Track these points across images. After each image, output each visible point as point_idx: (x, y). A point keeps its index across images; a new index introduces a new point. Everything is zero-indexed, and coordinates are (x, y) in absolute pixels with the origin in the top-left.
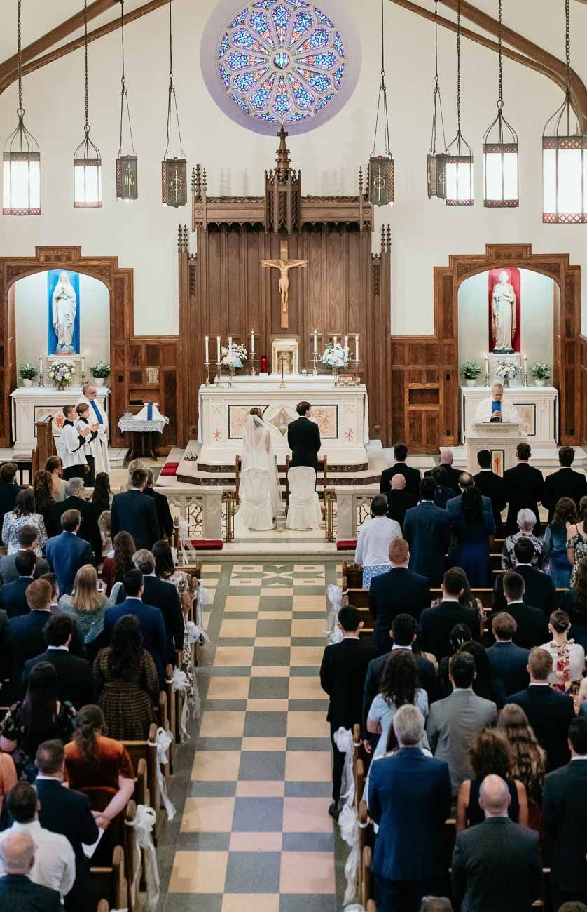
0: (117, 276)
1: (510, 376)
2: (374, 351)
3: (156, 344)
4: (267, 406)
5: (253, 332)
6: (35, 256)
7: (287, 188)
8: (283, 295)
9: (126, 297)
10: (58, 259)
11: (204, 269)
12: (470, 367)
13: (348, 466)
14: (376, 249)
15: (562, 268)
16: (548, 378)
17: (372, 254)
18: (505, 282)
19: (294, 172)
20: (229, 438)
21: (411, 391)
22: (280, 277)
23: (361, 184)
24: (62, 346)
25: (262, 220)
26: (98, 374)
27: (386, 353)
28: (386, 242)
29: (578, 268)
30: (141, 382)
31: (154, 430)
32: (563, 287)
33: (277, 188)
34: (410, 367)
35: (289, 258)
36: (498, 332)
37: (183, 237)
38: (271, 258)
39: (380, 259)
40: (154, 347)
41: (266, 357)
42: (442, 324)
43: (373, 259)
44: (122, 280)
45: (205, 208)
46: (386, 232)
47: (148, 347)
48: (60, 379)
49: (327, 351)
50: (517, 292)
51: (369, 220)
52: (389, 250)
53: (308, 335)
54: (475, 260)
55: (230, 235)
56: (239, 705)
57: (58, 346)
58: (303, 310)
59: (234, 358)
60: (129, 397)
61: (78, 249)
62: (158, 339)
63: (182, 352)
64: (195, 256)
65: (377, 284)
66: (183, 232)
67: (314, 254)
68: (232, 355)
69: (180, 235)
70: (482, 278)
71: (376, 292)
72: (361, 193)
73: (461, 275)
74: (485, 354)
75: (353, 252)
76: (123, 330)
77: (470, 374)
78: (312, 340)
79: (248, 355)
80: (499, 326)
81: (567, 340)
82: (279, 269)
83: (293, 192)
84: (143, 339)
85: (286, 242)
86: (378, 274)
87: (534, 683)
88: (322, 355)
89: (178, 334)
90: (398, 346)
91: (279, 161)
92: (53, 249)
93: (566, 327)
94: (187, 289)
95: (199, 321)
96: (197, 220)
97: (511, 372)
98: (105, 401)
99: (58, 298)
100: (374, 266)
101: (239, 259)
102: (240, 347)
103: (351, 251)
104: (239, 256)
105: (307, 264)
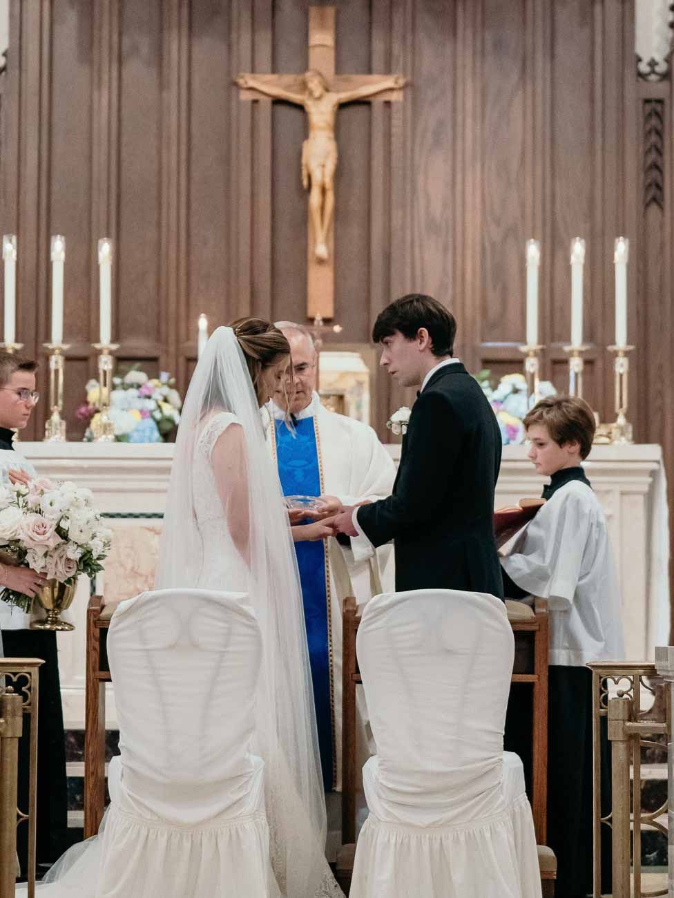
8: (315, 199)
11: (32, 96)
14: (652, 41)
17: (639, 60)
22: (306, 136)
35: (339, 69)
38: (274, 71)
39: (666, 76)
43: (640, 75)
58: (388, 257)
59: (136, 416)
65: (655, 164)
67: (428, 60)
75: (570, 53)
82: (300, 107)
85: (330, 11)
86: (659, 134)
100: (647, 101)
101: (160, 74)
102: (155, 381)
103: (560, 50)
104: (159, 58)
105: (404, 88)
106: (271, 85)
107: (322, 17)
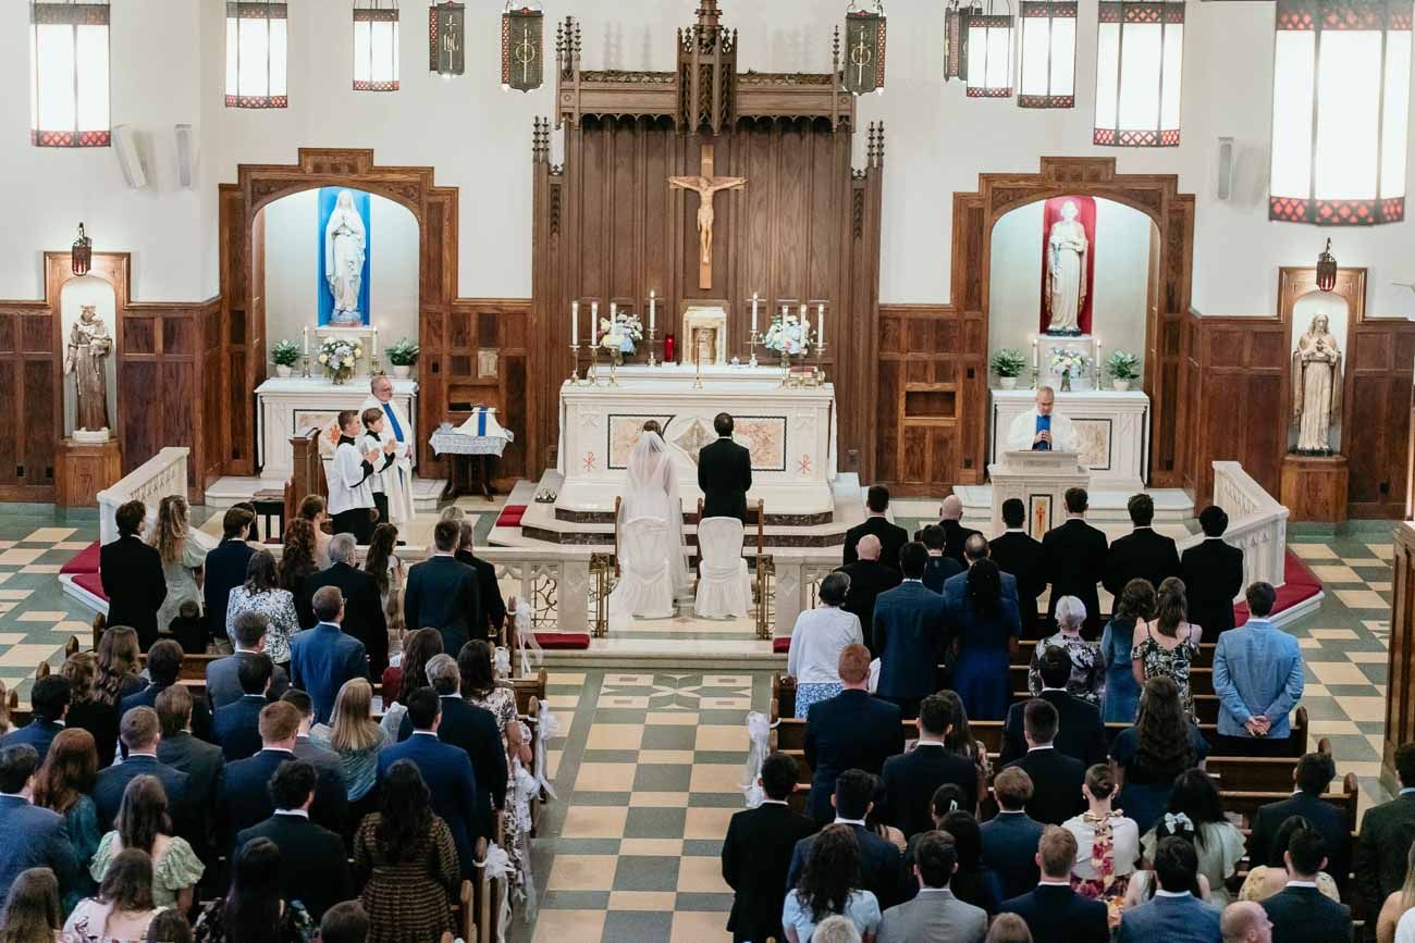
0: (432, 199)
1: (1073, 373)
2: (851, 329)
3: (495, 312)
4: (672, 417)
5: (652, 294)
6: (297, 163)
7: (714, 60)
8: (703, 235)
9: (446, 235)
10: (335, 169)
11: (575, 189)
12: (1007, 357)
13: (800, 516)
14: (859, 162)
15: (1166, 197)
16: (1134, 377)
17: (853, 170)
18: (1071, 219)
19: (727, 32)
20: (609, 468)
21: (909, 395)
22: (699, 206)
23: (836, 53)
24: (341, 312)
25: (673, 111)
26: (400, 359)
27: (871, 334)
28: (875, 150)
29: (1191, 198)
30: (469, 374)
31: (488, 452)
32: (1165, 230)
33: (697, 59)
34: (910, 356)
35: (715, 175)
36: (1055, 299)
37: (541, 137)
38: (685, 175)
39: (866, 177)
40: (492, 318)
41: (672, 337)
42: (965, 289)
43: (853, 178)
44: (441, 205)
45: (577, 91)
46: (877, 134)
47: (481, 316)
48: (336, 366)
49: (773, 328)
50: (1090, 235)
51: (848, 113)
52: (880, 164)
53: (743, 300)
54: (1022, 183)
55: (619, 135)
56: (598, 900)
57: (335, 313)
58: (736, 261)
59: (623, 336)
60: (449, 398)
61: (369, 153)
62: (498, 304)
63: (536, 325)
64: (560, 169)
65: (859, 219)
66: (542, 129)
67: (756, 170)
68: (618, 333)
69: (537, 134)
70: (1034, 211)
71: (857, 231)
72: (836, 68)
73: (998, 206)
74: (1034, 336)
75: (821, 167)
76: (441, 287)
77: (1007, 369)
78: (750, 309)
79: (645, 333)
80: (1058, 291)
81: (1167, 315)
82: (698, 192)
83: (723, 66)
84: (474, 304)
85: (711, 148)
86: (861, 204)
87: (1045, 881)
88: (765, 335)
89: (530, 297)
90: (889, 320)
91: (701, 13)
92: (327, 152)
93: (1168, 292)
94: (546, 222)
95: (565, 277)
96: (566, 110)
97: (1074, 367)
98: (410, 403)
99: (336, 234)
100: (856, 190)
101: (633, 175)
102: (630, 318)
103: (817, 164)
104: (633, 169)
105: (745, 184)
106: (683, 183)
107: (708, 151)
